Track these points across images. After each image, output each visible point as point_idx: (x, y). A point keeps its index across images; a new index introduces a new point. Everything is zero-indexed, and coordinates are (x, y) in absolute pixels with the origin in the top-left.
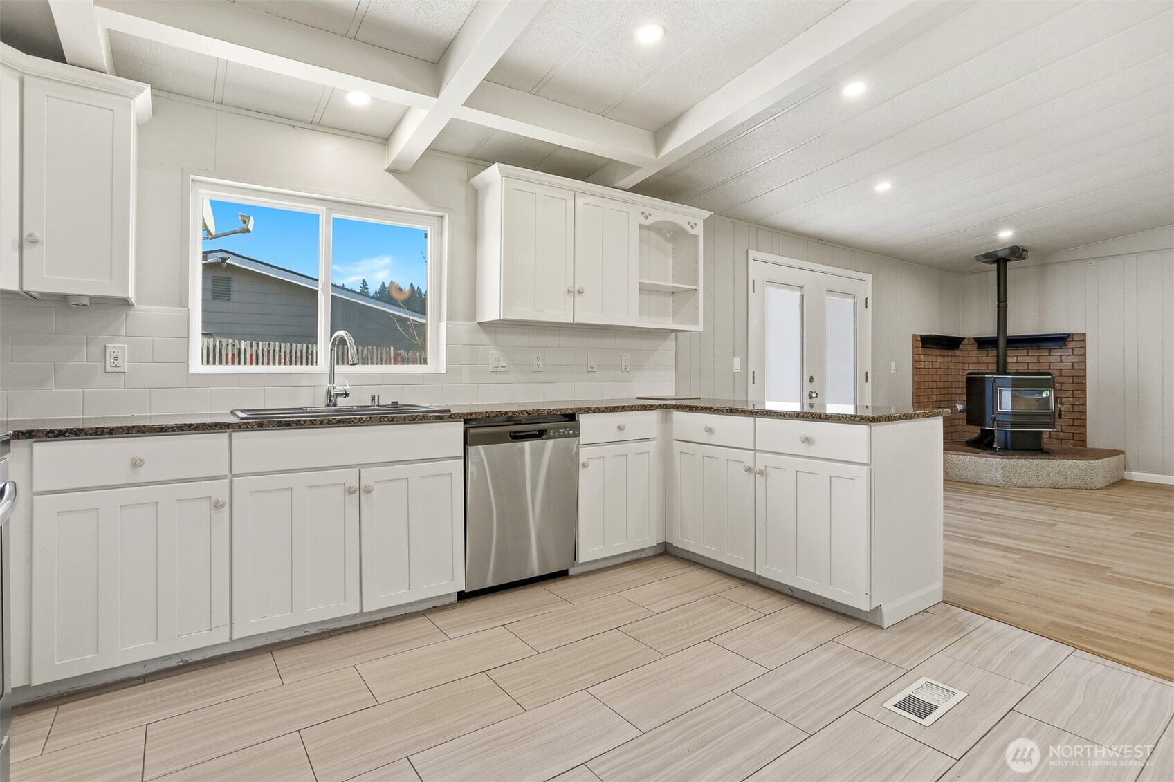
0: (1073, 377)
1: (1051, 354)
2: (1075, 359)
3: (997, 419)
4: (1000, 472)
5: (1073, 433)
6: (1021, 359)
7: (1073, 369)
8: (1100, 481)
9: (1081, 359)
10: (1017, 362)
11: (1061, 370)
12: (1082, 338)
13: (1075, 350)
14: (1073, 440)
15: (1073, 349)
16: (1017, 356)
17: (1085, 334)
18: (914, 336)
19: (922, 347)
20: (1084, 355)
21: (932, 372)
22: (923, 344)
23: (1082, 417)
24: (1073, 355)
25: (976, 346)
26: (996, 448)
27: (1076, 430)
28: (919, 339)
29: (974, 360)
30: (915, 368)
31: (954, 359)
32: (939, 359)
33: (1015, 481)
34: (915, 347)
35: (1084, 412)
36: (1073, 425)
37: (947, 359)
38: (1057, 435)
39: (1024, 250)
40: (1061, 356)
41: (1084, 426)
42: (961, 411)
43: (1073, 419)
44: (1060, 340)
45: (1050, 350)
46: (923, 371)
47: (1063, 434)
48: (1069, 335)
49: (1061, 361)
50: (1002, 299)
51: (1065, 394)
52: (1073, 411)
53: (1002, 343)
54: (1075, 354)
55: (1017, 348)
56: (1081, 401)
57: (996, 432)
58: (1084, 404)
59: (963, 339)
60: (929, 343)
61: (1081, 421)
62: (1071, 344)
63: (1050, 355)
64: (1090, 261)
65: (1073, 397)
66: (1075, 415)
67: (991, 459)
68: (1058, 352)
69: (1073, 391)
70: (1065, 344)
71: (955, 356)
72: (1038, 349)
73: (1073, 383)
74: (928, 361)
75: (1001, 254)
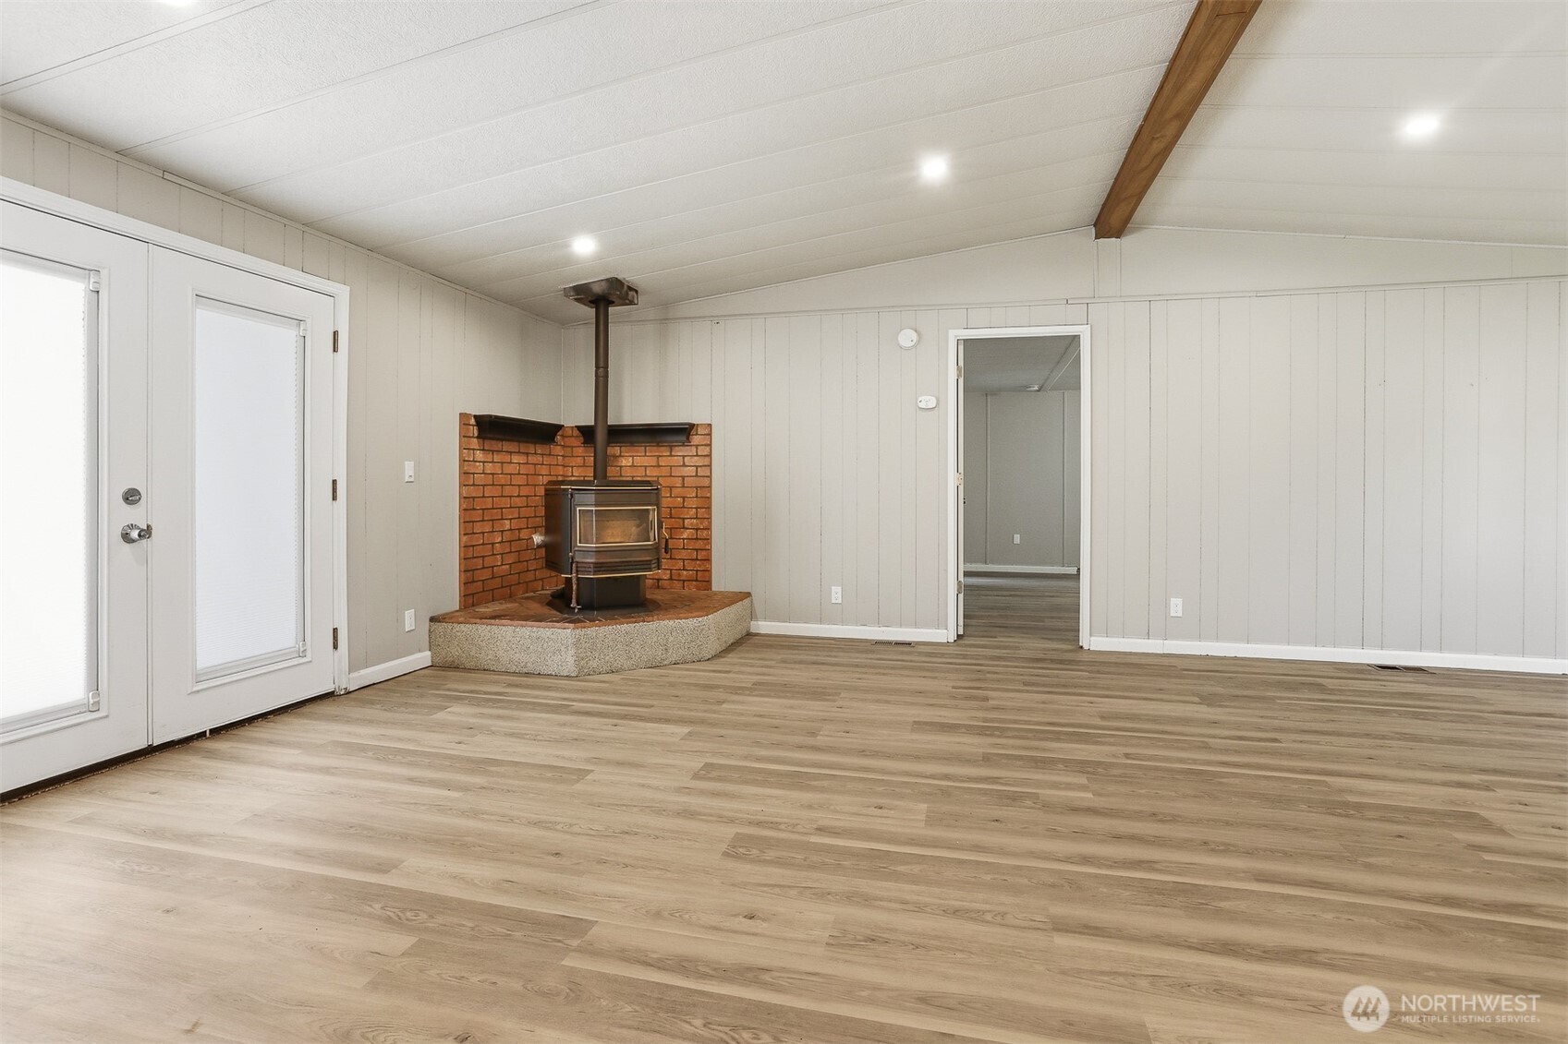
0: (697, 488)
1: (673, 453)
2: (699, 461)
3: (577, 559)
4: (572, 652)
5: (697, 571)
6: (639, 461)
7: (697, 476)
8: (712, 646)
9: (706, 461)
10: (633, 466)
11: (683, 477)
12: (706, 432)
13: (699, 448)
14: (697, 580)
15: (697, 446)
16: (633, 457)
17: (710, 425)
18: (463, 416)
19: (478, 437)
20: (709, 456)
21: (502, 479)
22: (479, 431)
23: (707, 547)
24: (697, 455)
25: (582, 439)
26: (574, 608)
27: (700, 566)
28: (473, 421)
29: (579, 461)
30: (464, 474)
31: (547, 460)
32: (516, 459)
33: (594, 664)
34: (464, 436)
35: (708, 540)
36: (697, 559)
37: (532, 459)
38: (679, 574)
39: (630, 289)
40: (684, 457)
41: (708, 560)
42: (539, 546)
43: (697, 550)
44: (683, 432)
45: (671, 447)
46: (480, 479)
47: (685, 572)
48: (692, 426)
49: (684, 465)
50: (602, 364)
51: (688, 513)
52: (697, 539)
53: (601, 436)
54: (699, 454)
55: (632, 444)
56: (706, 523)
57: (574, 580)
58: (708, 528)
59: (560, 427)
60: (492, 429)
61: (704, 553)
62: (696, 440)
63: (671, 455)
64: (716, 319)
65: (696, 518)
66: (699, 544)
67: (560, 631)
68: (680, 451)
69: (696, 508)
70: (688, 438)
71: (550, 455)
72: (658, 446)
73: (697, 497)
74: (492, 462)
75: (597, 289)
